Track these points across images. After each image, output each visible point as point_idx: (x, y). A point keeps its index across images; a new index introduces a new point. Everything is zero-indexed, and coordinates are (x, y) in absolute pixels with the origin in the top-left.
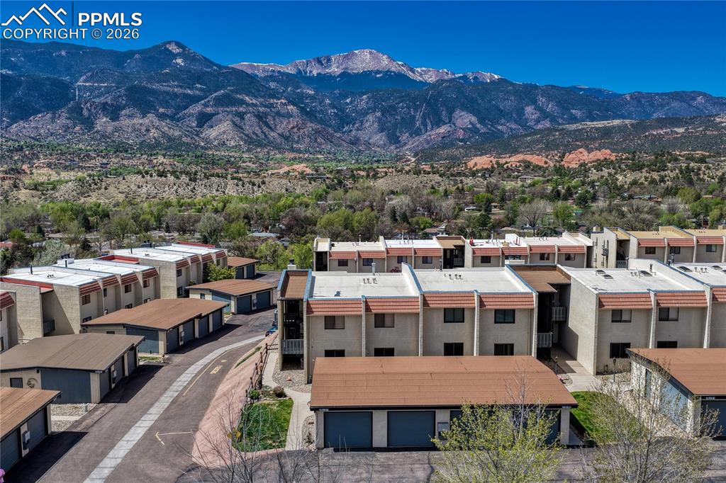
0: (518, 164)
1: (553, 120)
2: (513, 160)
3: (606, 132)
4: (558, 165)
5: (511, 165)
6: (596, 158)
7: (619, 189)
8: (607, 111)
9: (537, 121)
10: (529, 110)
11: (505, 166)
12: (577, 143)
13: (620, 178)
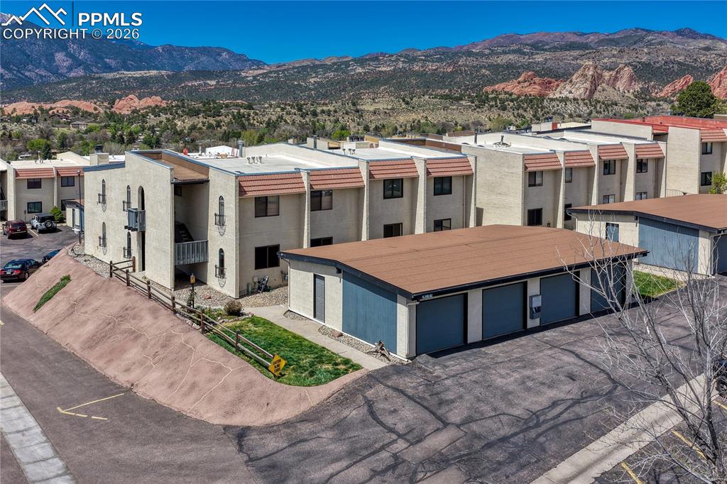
0: (65, 110)
1: (87, 68)
2: (60, 106)
3: (144, 82)
4: (108, 111)
5: (58, 111)
6: (147, 105)
7: (179, 134)
8: (141, 62)
9: (70, 69)
10: (59, 56)
11: (51, 112)
12: (117, 92)
13: (179, 123)
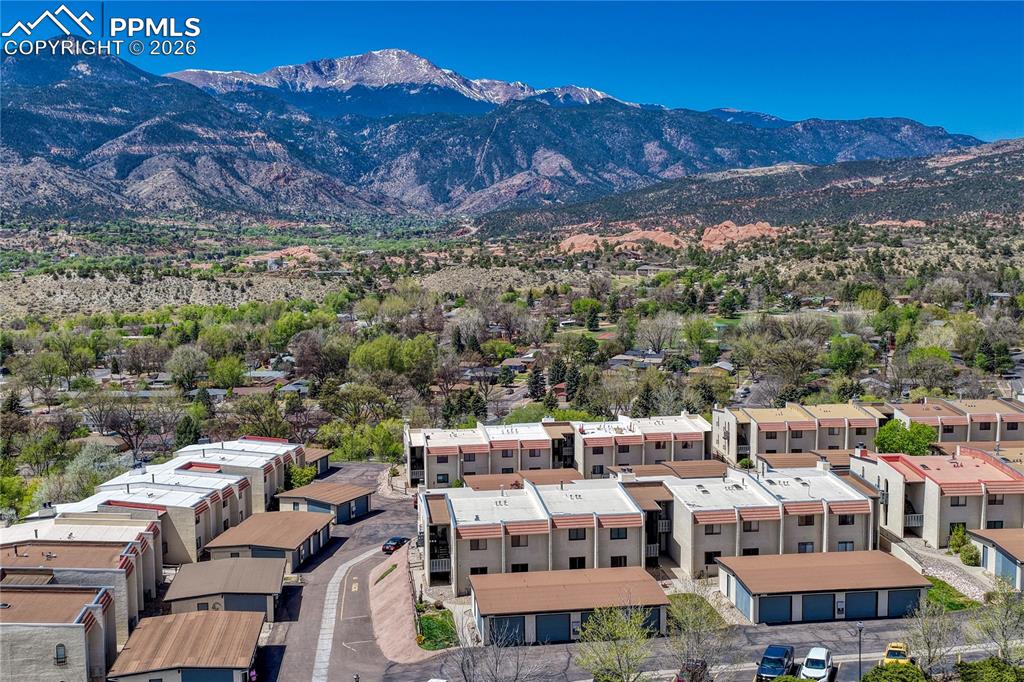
0: (636, 246)
1: (688, 163)
2: (632, 237)
4: (694, 245)
5: (626, 247)
6: (749, 235)
7: (780, 288)
8: (769, 148)
9: (664, 165)
10: (651, 148)
11: (616, 249)
12: (725, 202)
13: (782, 270)
